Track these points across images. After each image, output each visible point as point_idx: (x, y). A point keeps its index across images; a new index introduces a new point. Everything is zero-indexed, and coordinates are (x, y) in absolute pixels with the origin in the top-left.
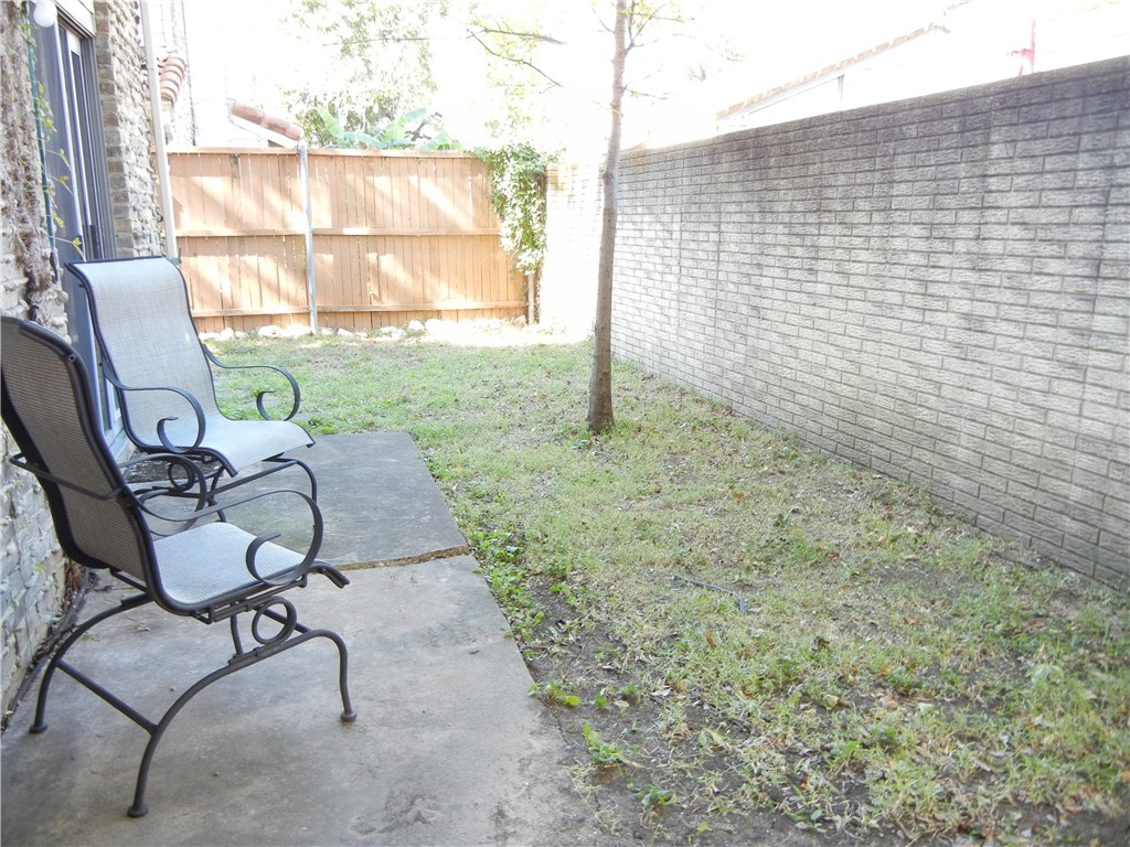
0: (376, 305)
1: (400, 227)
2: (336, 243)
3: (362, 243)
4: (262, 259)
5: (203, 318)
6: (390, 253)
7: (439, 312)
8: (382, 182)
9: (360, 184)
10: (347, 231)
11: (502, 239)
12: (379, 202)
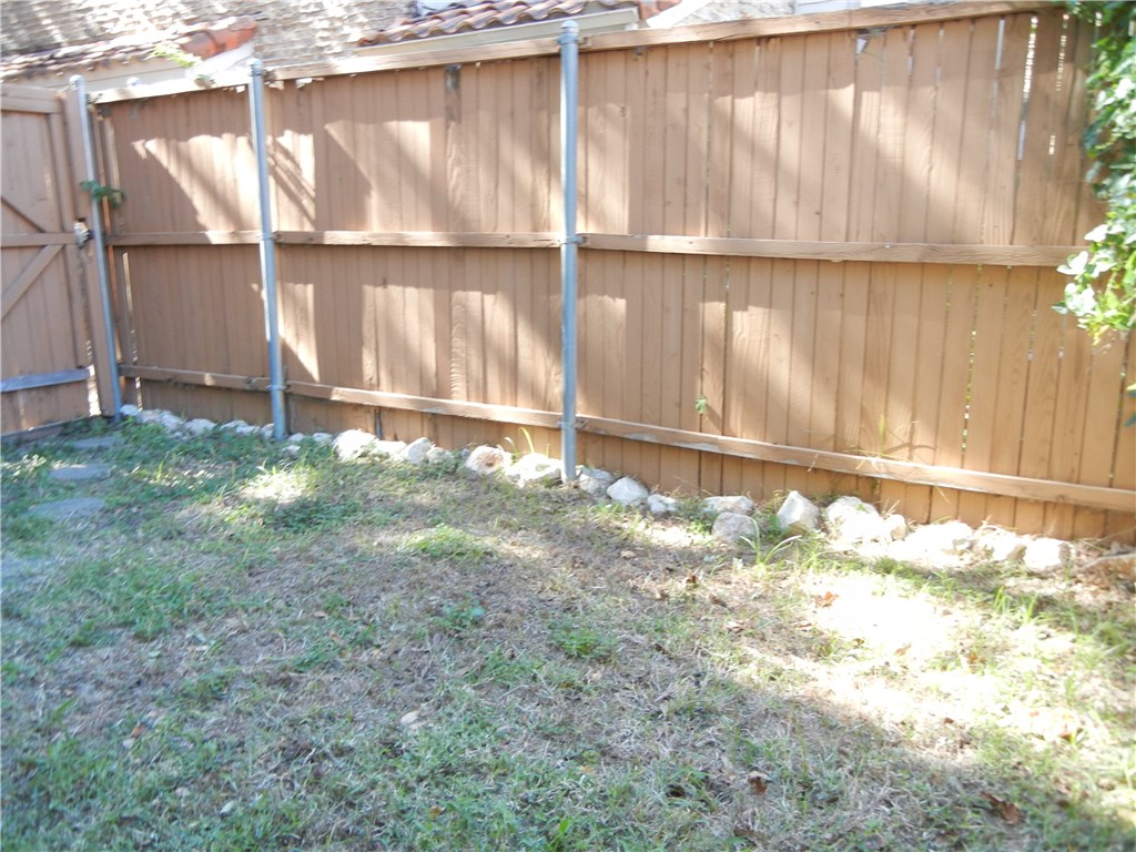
0: (709, 438)
1: (793, 232)
2: (634, 272)
3: (692, 275)
4: (489, 299)
5: (392, 410)
6: (757, 304)
7: (873, 483)
8: (753, 110)
9: (700, 120)
10: (659, 243)
11: (1070, 288)
12: (743, 164)
